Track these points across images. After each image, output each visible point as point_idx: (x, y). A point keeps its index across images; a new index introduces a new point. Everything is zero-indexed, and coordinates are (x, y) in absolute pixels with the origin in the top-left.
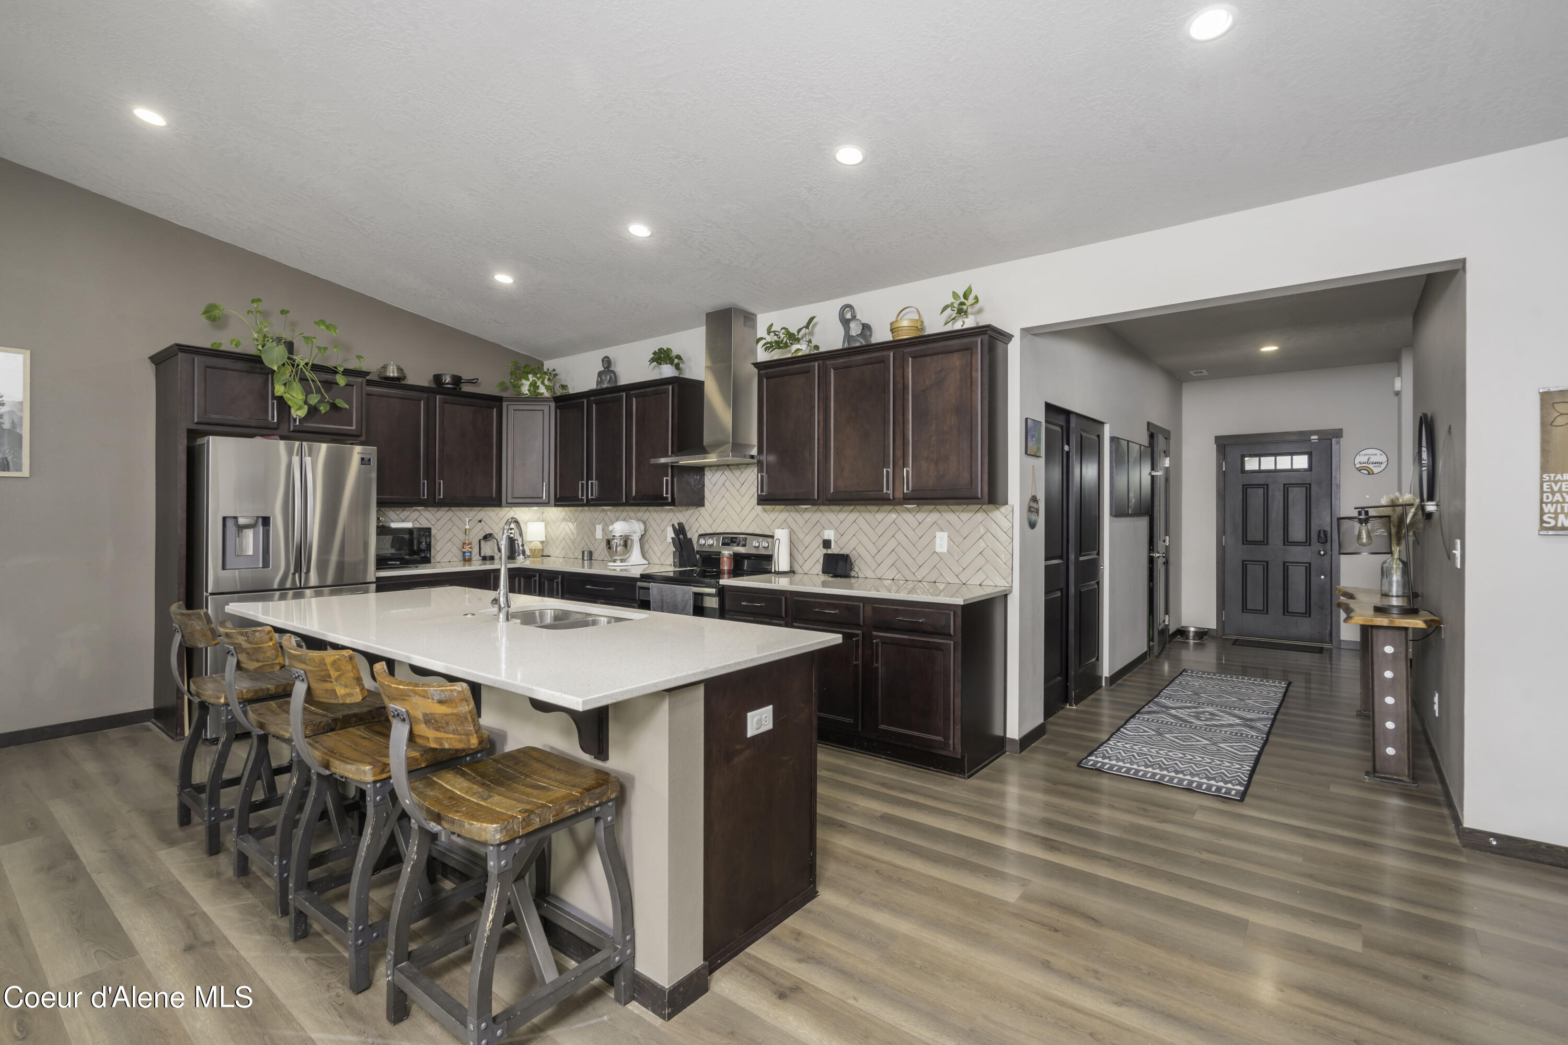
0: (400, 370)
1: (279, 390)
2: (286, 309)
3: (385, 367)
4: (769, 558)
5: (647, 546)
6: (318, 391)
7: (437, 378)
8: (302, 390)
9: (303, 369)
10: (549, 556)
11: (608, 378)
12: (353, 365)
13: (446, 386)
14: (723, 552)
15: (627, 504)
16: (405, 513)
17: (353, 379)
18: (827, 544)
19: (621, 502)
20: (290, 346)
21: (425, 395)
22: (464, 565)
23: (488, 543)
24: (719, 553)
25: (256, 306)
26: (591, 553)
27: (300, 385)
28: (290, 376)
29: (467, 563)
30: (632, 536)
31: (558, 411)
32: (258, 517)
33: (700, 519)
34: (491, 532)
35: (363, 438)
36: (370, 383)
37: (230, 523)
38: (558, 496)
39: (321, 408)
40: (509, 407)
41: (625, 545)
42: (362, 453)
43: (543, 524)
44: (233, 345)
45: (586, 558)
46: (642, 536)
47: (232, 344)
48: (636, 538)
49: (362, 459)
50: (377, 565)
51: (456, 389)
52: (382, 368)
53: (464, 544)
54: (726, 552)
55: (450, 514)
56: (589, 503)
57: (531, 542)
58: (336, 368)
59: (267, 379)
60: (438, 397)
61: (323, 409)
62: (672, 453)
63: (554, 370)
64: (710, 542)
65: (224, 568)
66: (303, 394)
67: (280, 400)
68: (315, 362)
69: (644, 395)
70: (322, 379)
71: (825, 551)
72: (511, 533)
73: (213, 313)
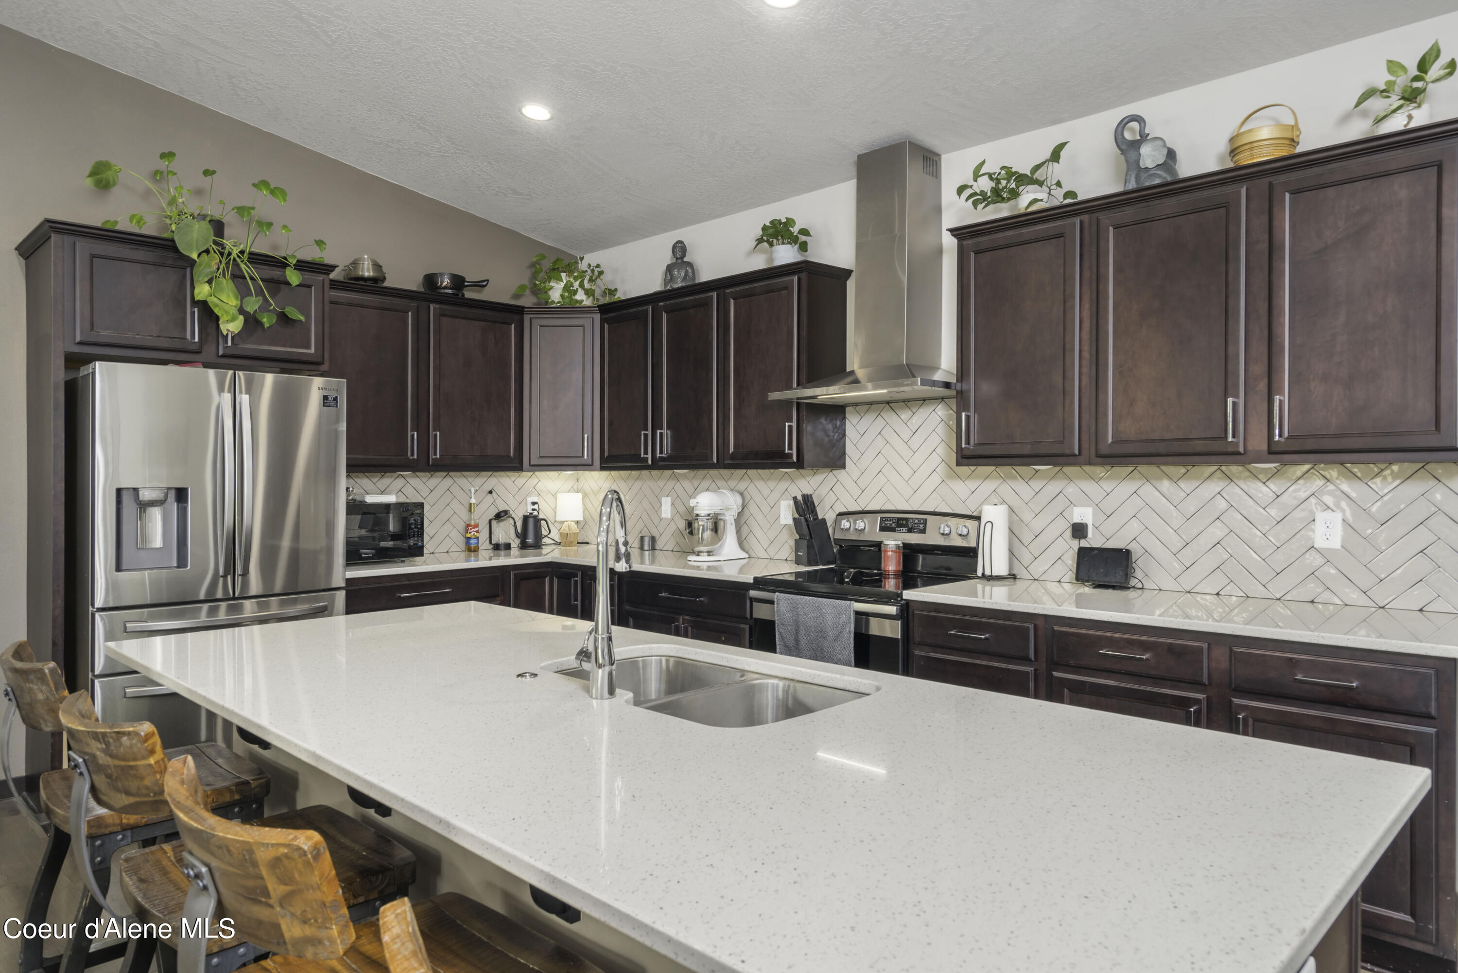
0: (377, 266)
1: (202, 291)
2: (211, 169)
3: (355, 263)
4: (971, 553)
5: (745, 530)
6: (260, 292)
7: (430, 280)
8: (236, 290)
9: (238, 259)
10: (587, 543)
11: (683, 273)
12: (311, 254)
13: (443, 291)
14: (886, 542)
15: (721, 465)
16: (386, 481)
17: (310, 277)
18: (1079, 530)
19: (710, 462)
20: (218, 227)
21: (414, 304)
22: (467, 560)
23: (502, 524)
24: (879, 545)
25: (167, 163)
26: (653, 540)
27: (233, 284)
28: (218, 269)
29: (473, 554)
30: (724, 515)
31: (606, 326)
32: (169, 489)
33: (838, 488)
34: (507, 508)
35: (325, 367)
36: (335, 285)
37: (127, 499)
38: (606, 454)
39: (265, 320)
40: (534, 321)
41: (715, 529)
42: (325, 389)
43: (580, 495)
44: (134, 224)
45: (646, 547)
46: (739, 513)
47: (131, 222)
48: (730, 518)
49: (325, 398)
50: (347, 561)
51: (458, 295)
52: (352, 264)
53: (468, 526)
54: (892, 542)
55: (448, 482)
56: (658, 465)
57: (563, 522)
58: (285, 258)
59: (184, 277)
60: (432, 306)
61: (267, 321)
62: (798, 385)
63: (598, 266)
64: (860, 525)
65: (118, 569)
66: (237, 298)
67: (205, 307)
68: (254, 250)
69: (750, 295)
70: (266, 277)
71: (1075, 545)
72: (533, 510)
73: (104, 176)
